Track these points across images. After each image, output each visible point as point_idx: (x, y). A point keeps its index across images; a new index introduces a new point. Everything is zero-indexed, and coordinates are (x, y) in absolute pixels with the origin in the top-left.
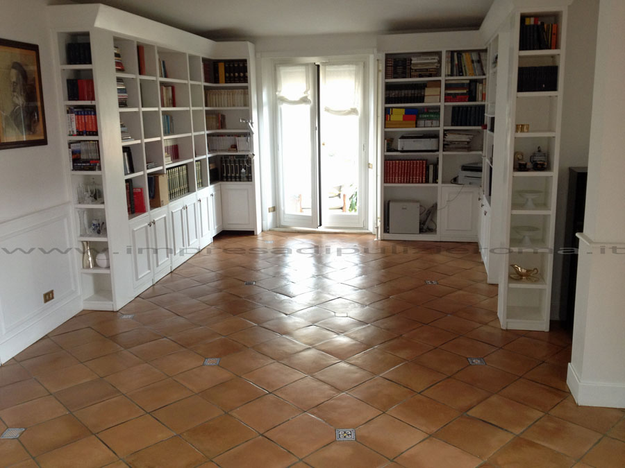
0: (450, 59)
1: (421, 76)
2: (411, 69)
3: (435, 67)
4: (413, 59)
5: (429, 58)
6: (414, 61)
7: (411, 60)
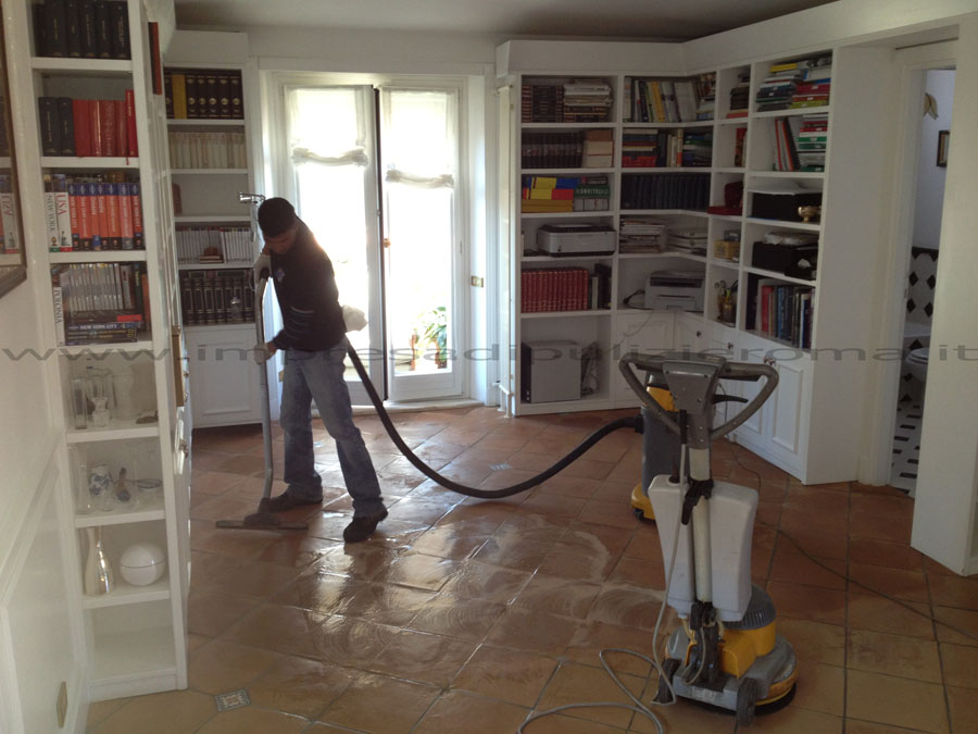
0: (629, 91)
1: (579, 119)
2: (563, 104)
3: (604, 104)
4: (566, 87)
5: (596, 87)
6: (570, 91)
7: (563, 90)
